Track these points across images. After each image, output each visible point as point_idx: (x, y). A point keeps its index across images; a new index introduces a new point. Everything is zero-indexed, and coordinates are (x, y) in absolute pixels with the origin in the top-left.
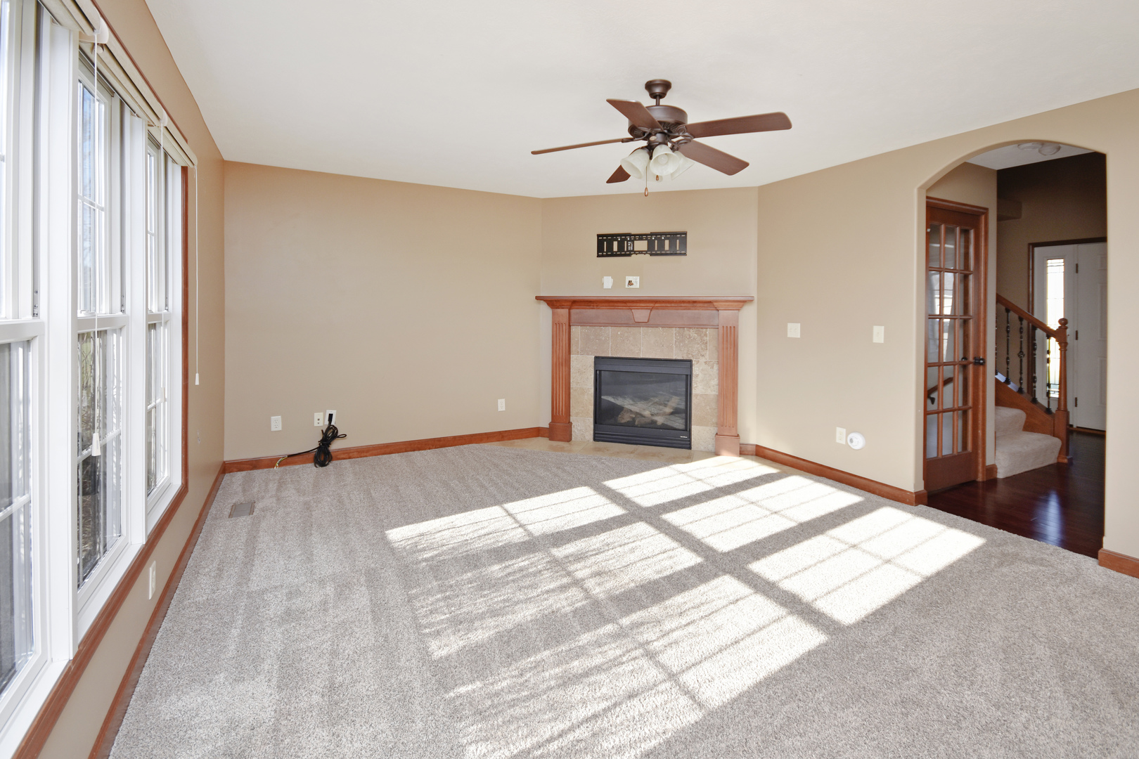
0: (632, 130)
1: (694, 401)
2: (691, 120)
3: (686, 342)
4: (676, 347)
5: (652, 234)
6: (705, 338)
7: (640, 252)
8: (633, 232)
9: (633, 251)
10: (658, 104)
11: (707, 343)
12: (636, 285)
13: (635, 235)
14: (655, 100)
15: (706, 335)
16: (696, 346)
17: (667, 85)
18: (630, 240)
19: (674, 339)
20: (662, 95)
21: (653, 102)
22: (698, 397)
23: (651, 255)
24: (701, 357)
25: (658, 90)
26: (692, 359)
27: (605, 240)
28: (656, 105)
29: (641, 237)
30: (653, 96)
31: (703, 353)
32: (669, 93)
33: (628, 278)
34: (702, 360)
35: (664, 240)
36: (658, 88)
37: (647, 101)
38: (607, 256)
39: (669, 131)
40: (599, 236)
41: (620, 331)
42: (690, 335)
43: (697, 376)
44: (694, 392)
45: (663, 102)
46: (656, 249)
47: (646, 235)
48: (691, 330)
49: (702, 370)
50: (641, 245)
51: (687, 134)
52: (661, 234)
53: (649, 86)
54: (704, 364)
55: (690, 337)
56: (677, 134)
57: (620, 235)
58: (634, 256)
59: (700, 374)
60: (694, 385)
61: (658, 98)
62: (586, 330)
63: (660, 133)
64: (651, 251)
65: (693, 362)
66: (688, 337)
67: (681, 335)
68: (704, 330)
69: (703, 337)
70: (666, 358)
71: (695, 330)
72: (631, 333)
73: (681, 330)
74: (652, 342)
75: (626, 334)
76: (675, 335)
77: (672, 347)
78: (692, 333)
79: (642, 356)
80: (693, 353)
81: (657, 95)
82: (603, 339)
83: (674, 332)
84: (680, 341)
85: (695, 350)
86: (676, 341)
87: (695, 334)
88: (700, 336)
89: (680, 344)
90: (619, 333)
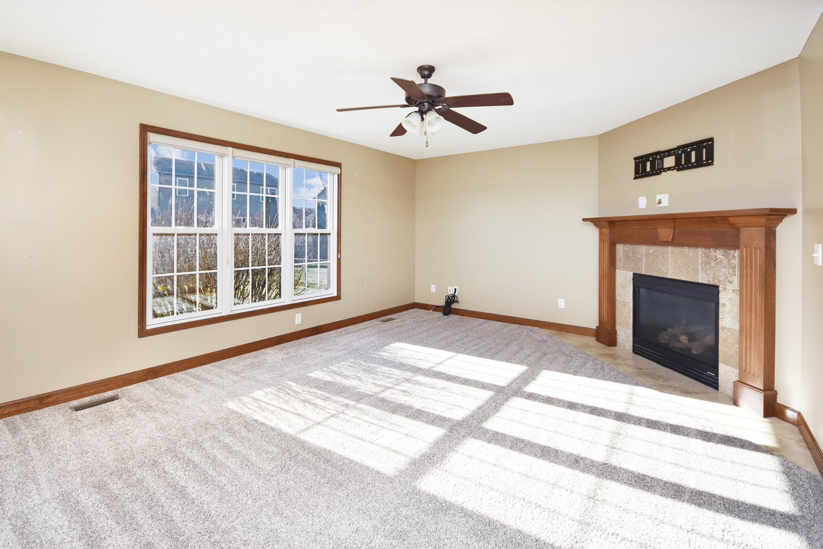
0: (408, 99)
1: (722, 334)
2: (448, 95)
3: (712, 264)
4: (702, 269)
5: (679, 148)
6: (733, 261)
7: (669, 169)
8: (663, 148)
9: (662, 168)
10: (426, 83)
11: (735, 267)
12: (665, 203)
13: (664, 152)
14: (424, 79)
15: (734, 257)
16: (723, 270)
17: (431, 69)
18: (660, 158)
19: (700, 261)
20: (429, 76)
21: (423, 81)
22: (726, 331)
23: (678, 170)
24: (728, 284)
26: (718, 284)
27: (640, 162)
28: (425, 83)
29: (669, 153)
30: (423, 76)
31: (730, 279)
32: (434, 74)
33: (658, 197)
34: (730, 287)
35: (690, 152)
36: (427, 71)
37: (419, 80)
38: (642, 177)
39: (433, 101)
40: (635, 159)
41: (652, 249)
42: (716, 257)
43: (724, 305)
44: (721, 324)
45: (430, 81)
46: (683, 163)
47: (674, 149)
48: (718, 251)
49: (730, 299)
50: (669, 161)
51: (445, 104)
52: (687, 146)
53: (421, 69)
54: (731, 292)
55: (716, 260)
56: (438, 104)
57: (652, 154)
58: (663, 173)
59: (728, 304)
60: (721, 316)
61: (426, 78)
62: (627, 247)
63: (427, 102)
64: (679, 167)
65: (720, 289)
66: (714, 259)
67: (707, 256)
68: (732, 252)
69: (730, 260)
70: (691, 281)
71: (721, 251)
72: (661, 252)
73: (707, 251)
74: (679, 262)
75: (656, 253)
76: (701, 256)
77: (697, 269)
78: (719, 254)
79: (669, 277)
80: (720, 278)
81: (425, 76)
82: (639, 257)
83: (700, 253)
84: (706, 263)
85: (722, 274)
86: (701, 263)
87: (722, 255)
88: (728, 258)
89: (705, 267)
90: (651, 252)
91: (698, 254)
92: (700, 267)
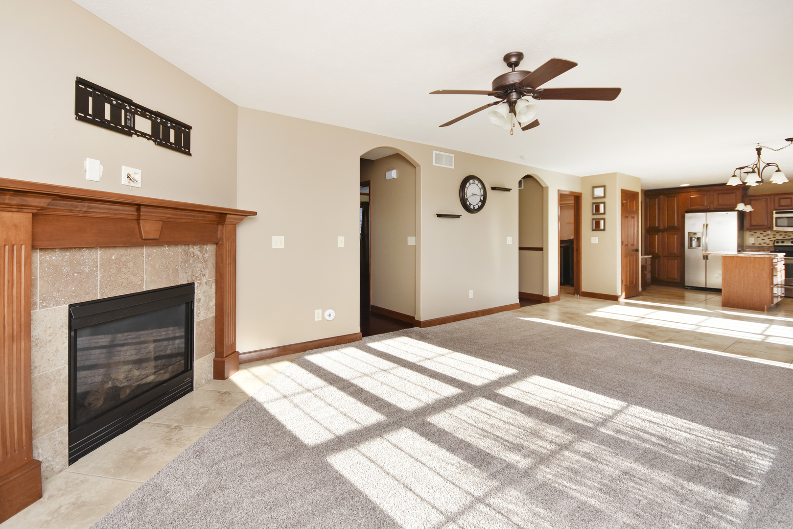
1: (197, 330)
3: (191, 262)
4: (182, 268)
5: (158, 114)
6: (206, 255)
7: (142, 134)
8: (135, 101)
9: (133, 128)
11: (207, 261)
12: (137, 181)
13: (137, 106)
15: (207, 252)
16: (199, 265)
17: (520, 56)
18: (130, 111)
19: (180, 260)
20: (516, 64)
21: (510, 70)
22: (199, 325)
23: (155, 143)
24: (203, 278)
25: (513, 59)
26: (194, 282)
27: (90, 94)
28: (513, 72)
29: (145, 112)
30: (510, 65)
31: (204, 273)
33: (126, 170)
34: (202, 281)
35: (169, 128)
38: (92, 122)
40: (79, 81)
41: (115, 254)
42: (194, 254)
43: (199, 299)
44: (197, 320)
46: (161, 136)
47: (152, 112)
48: (195, 247)
49: (204, 292)
50: (144, 124)
54: (205, 285)
55: (194, 256)
57: (118, 97)
58: (135, 136)
59: (202, 297)
60: (197, 312)
61: (513, 65)
64: (154, 137)
65: (195, 286)
66: (192, 255)
67: (187, 253)
68: (205, 246)
69: (204, 254)
70: (172, 285)
71: (198, 247)
72: (131, 255)
73: (187, 248)
74: (157, 266)
75: (124, 259)
76: (181, 254)
77: (177, 270)
78: (195, 250)
79: (145, 289)
80: (197, 274)
81: (513, 64)
82: (87, 270)
83: (180, 250)
84: (186, 261)
85: (198, 269)
86: (181, 262)
87: (198, 251)
88: (202, 253)
89: (185, 265)
90: (113, 258)
91: (179, 252)
92: (180, 268)
